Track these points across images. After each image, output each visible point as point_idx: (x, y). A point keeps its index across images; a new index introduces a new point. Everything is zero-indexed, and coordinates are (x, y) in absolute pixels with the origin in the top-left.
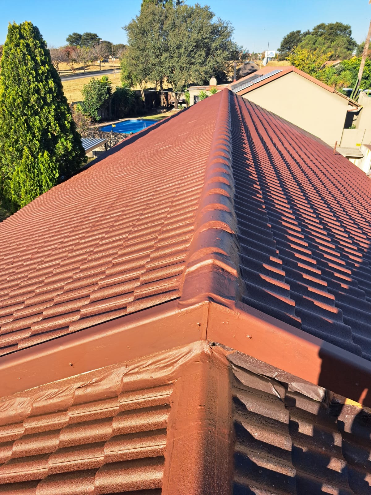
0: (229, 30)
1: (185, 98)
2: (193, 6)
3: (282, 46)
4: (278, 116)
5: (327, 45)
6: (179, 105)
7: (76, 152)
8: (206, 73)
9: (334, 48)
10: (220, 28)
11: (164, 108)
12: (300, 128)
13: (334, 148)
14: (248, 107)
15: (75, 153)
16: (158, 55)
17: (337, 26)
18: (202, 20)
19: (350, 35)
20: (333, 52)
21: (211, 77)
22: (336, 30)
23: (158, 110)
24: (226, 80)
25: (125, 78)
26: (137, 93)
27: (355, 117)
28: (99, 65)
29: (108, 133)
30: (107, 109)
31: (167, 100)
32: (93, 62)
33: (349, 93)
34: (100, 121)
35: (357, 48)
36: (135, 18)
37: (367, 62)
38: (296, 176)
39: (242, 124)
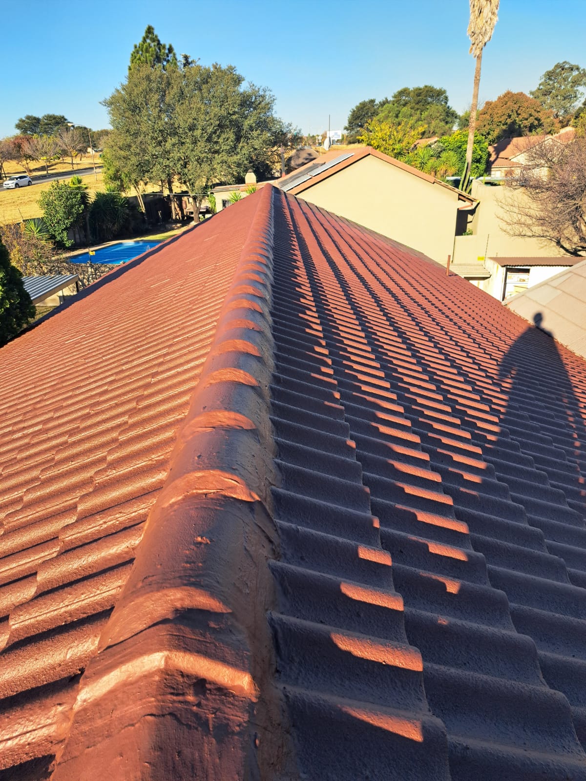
0: (267, 100)
1: (209, 205)
2: (209, 68)
3: (350, 123)
4: (354, 223)
5: (415, 118)
6: (201, 216)
7: (13, 301)
8: (239, 165)
9: (426, 121)
10: (254, 98)
11: (176, 221)
12: (390, 240)
13: (446, 266)
14: (305, 211)
15: (10, 302)
16: (161, 142)
17: (427, 91)
18: (226, 86)
19: (446, 103)
20: (426, 126)
21: (246, 171)
22: (425, 97)
23: (167, 226)
24: (272, 174)
25: (111, 178)
26: (131, 201)
27: (470, 218)
28: (71, 162)
29: (83, 265)
30: (84, 228)
31: (182, 209)
32: (61, 159)
33: (456, 183)
34: (73, 248)
35: (458, 120)
36: (119, 88)
37: (476, 138)
38: (394, 318)
39: (295, 236)
